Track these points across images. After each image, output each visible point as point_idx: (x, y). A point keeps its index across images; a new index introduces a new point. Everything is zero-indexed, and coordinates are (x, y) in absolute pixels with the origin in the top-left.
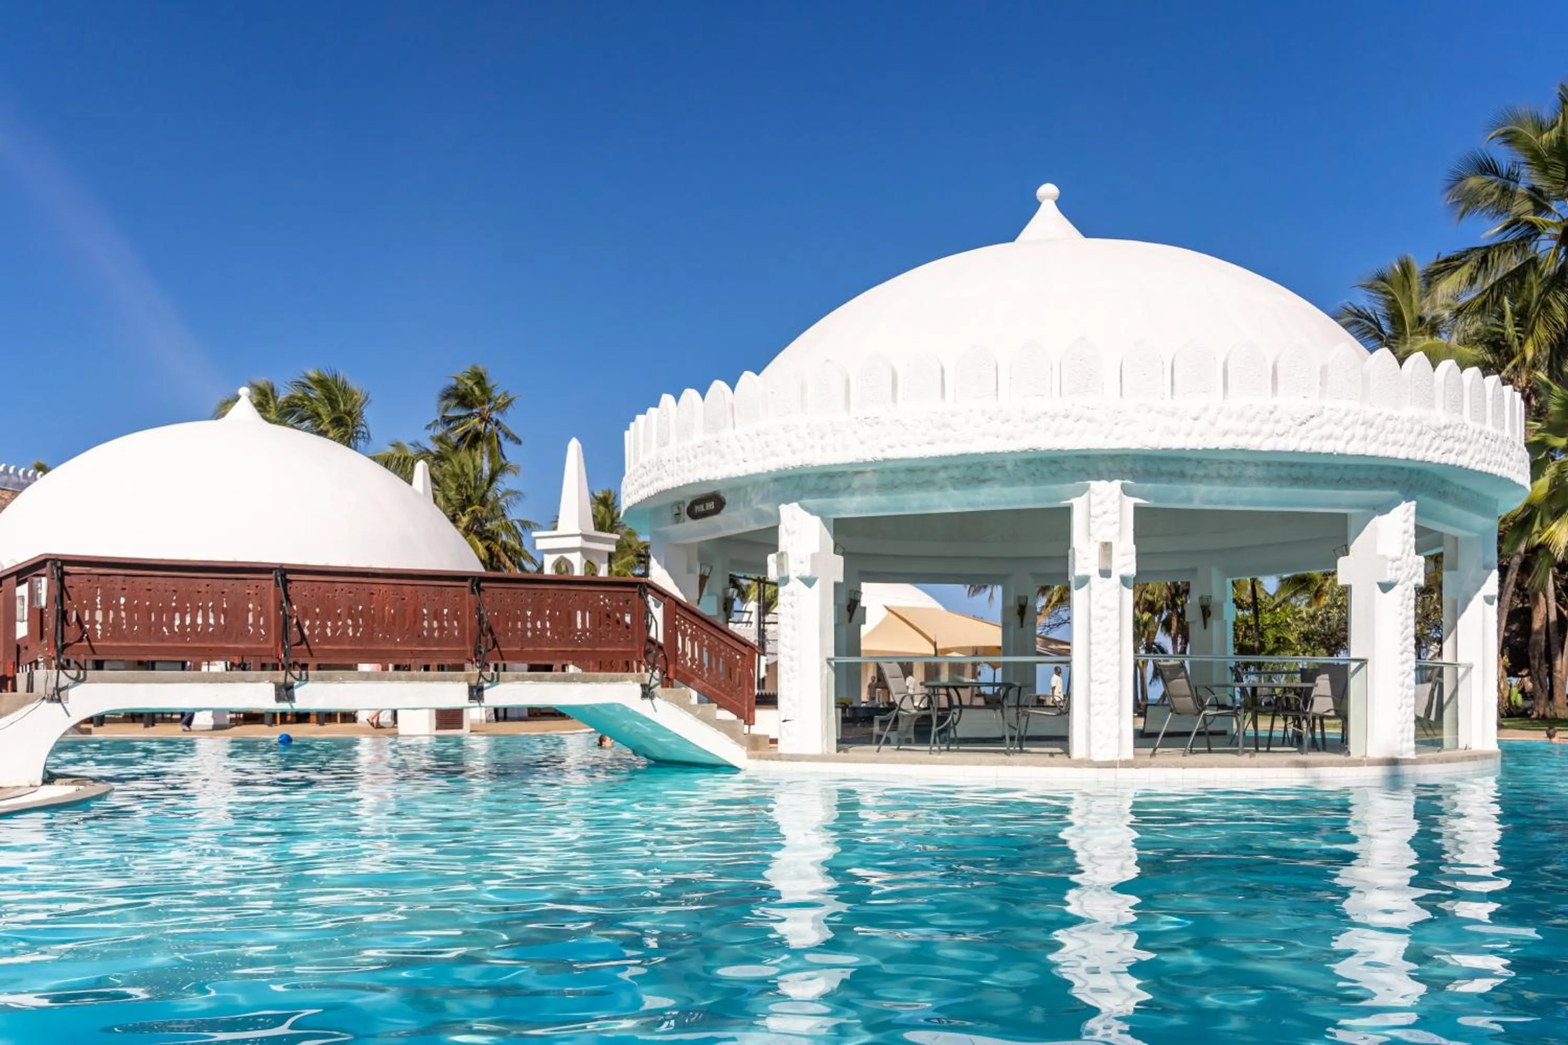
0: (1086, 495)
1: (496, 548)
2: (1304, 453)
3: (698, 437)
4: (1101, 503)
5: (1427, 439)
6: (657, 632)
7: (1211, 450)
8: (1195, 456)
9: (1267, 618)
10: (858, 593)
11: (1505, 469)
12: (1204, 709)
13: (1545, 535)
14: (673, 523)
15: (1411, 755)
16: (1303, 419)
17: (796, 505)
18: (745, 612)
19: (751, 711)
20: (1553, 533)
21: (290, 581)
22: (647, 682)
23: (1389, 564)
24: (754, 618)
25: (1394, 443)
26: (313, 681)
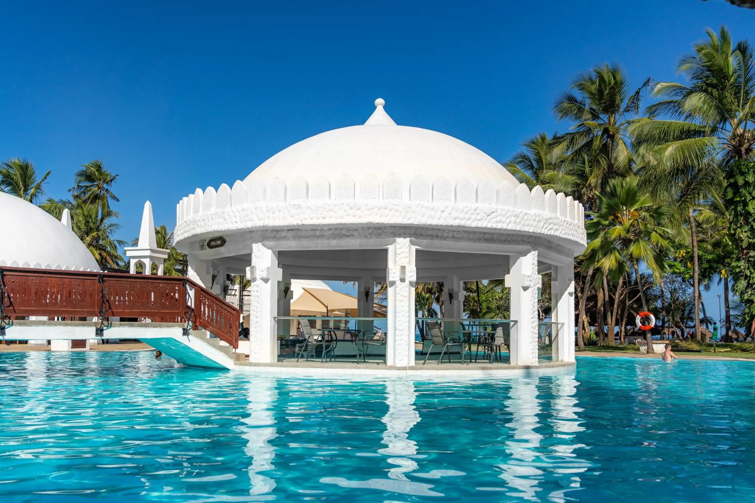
0: (394, 244)
1: (104, 254)
2: (489, 228)
3: (213, 210)
4: (400, 248)
5: (542, 224)
6: (191, 303)
7: (449, 226)
8: (442, 228)
9: (483, 297)
10: (290, 284)
11: (575, 237)
12: (447, 343)
13: (600, 264)
14: (200, 250)
15: (537, 364)
16: (489, 212)
17: (260, 244)
18: (233, 290)
19: (237, 341)
20: (603, 263)
21: (5, 275)
22: (186, 328)
23: (527, 278)
24: (237, 293)
25: (528, 225)
26: (15, 325)
